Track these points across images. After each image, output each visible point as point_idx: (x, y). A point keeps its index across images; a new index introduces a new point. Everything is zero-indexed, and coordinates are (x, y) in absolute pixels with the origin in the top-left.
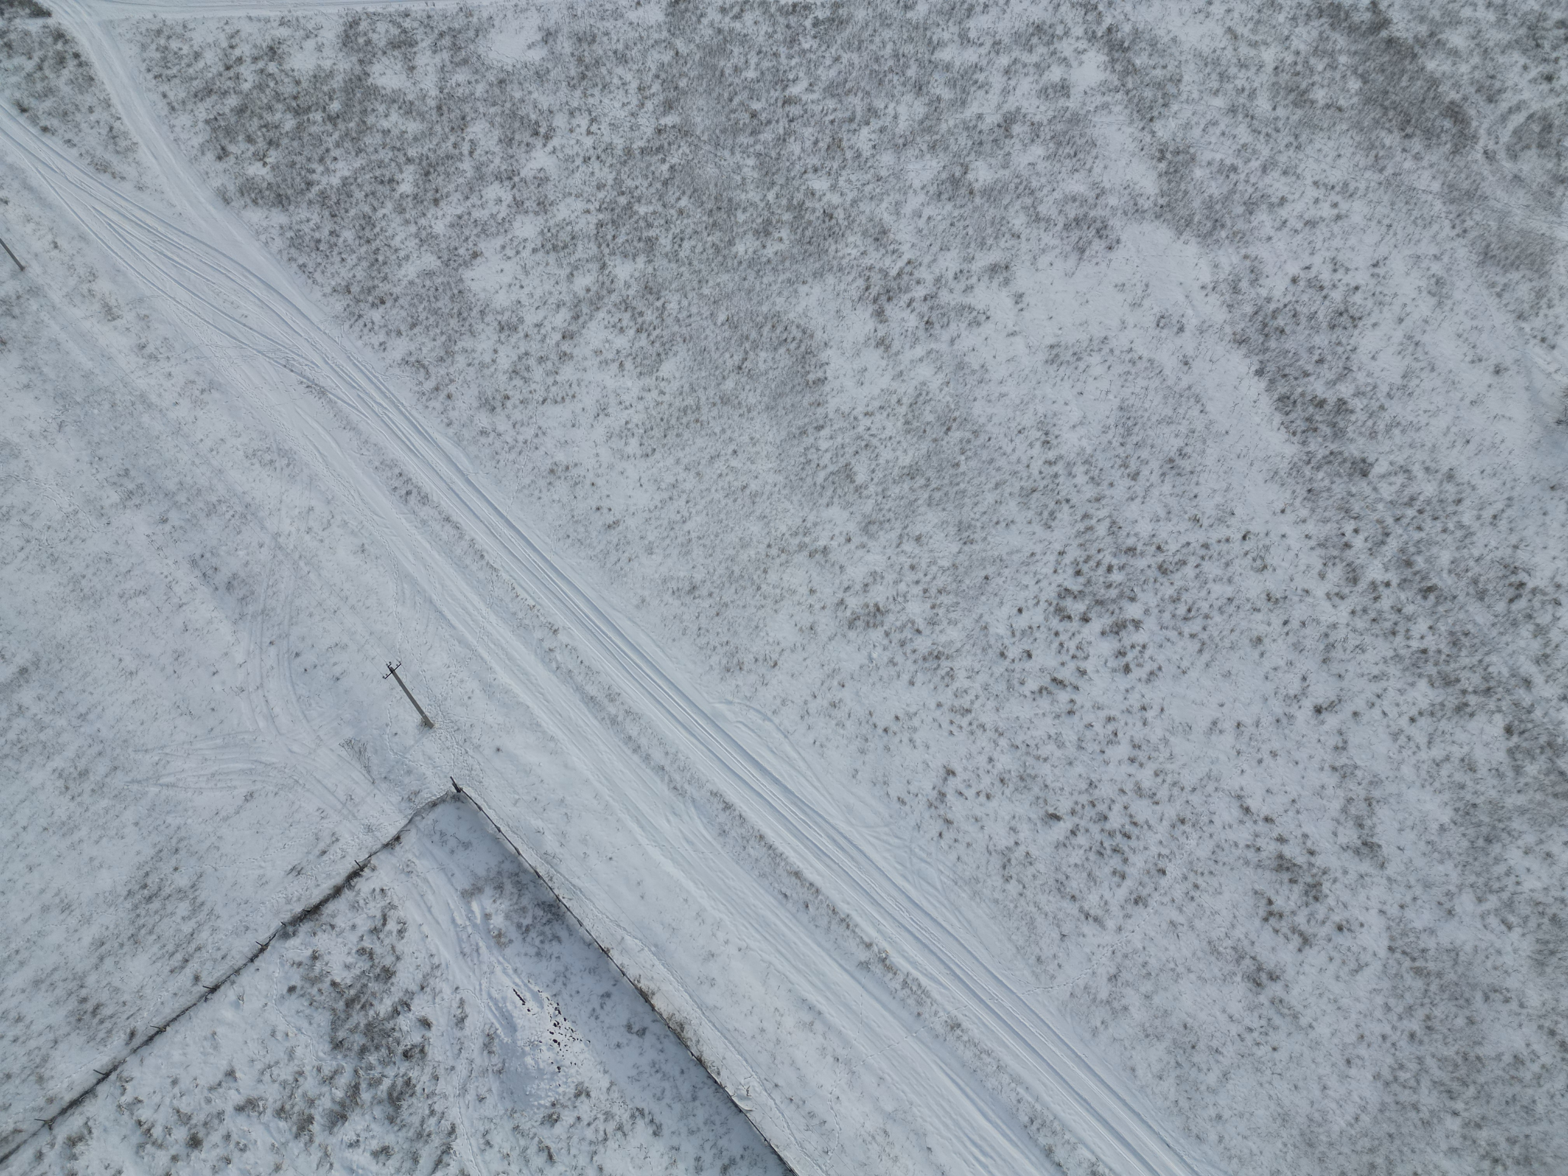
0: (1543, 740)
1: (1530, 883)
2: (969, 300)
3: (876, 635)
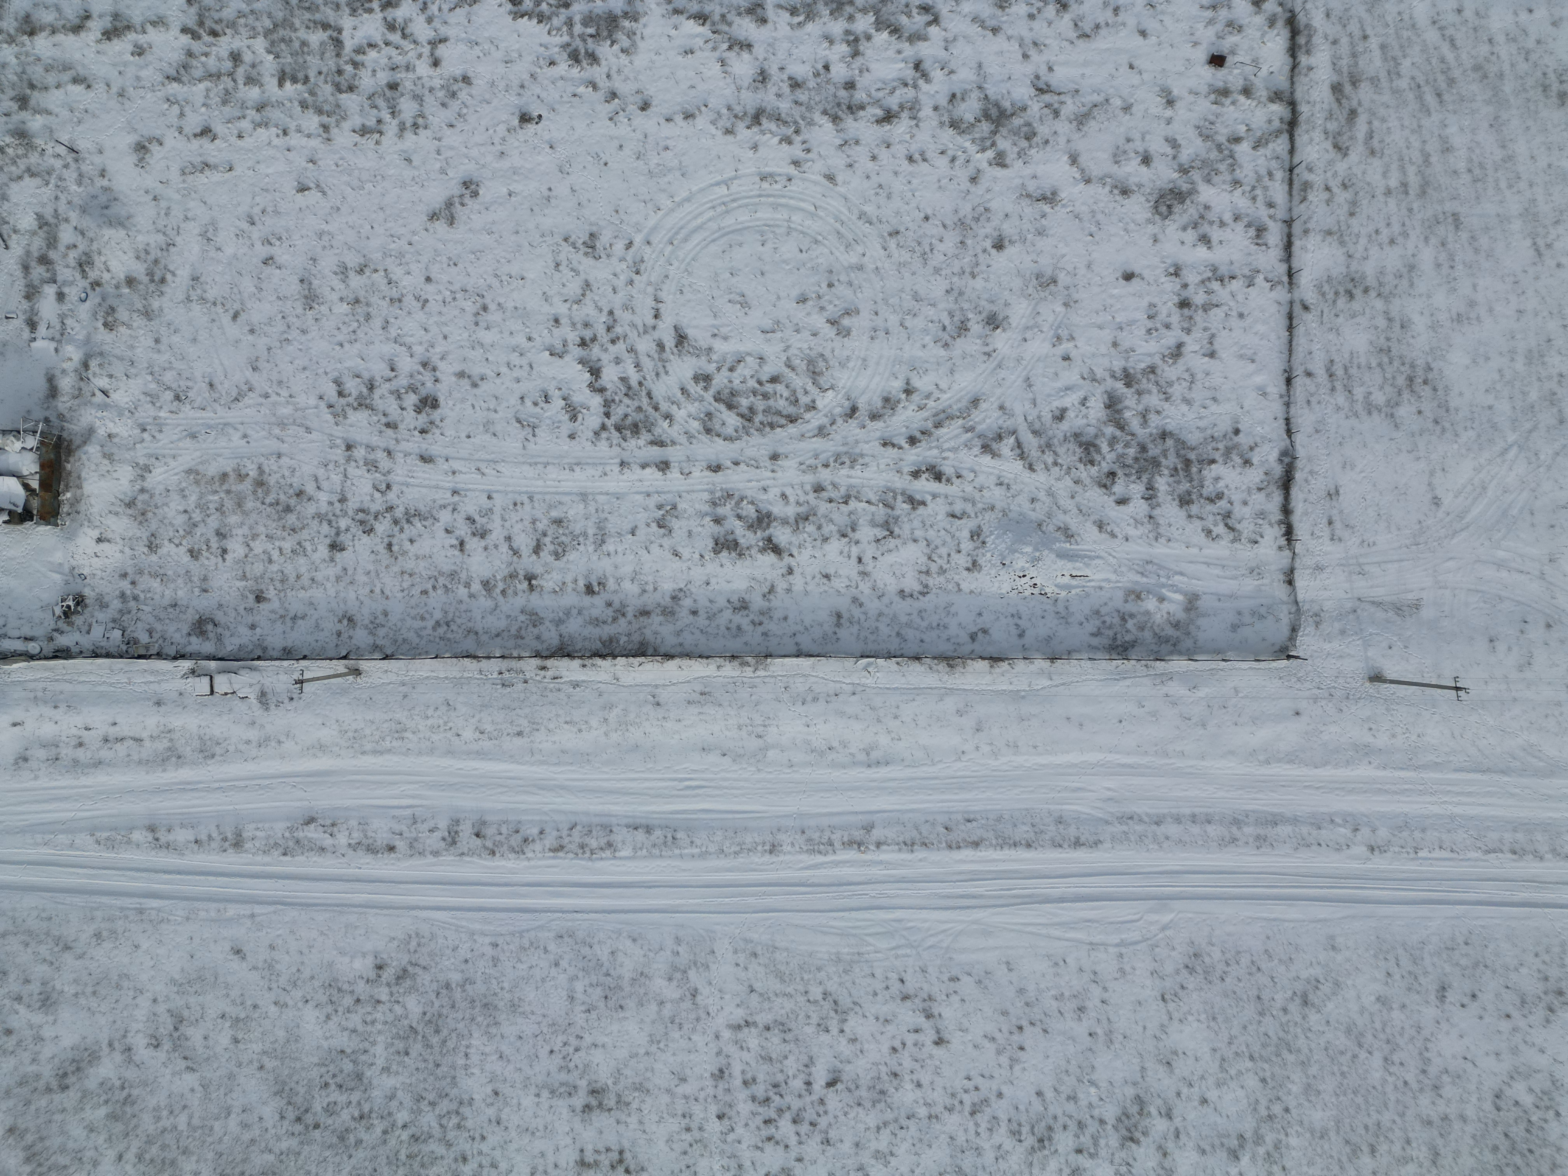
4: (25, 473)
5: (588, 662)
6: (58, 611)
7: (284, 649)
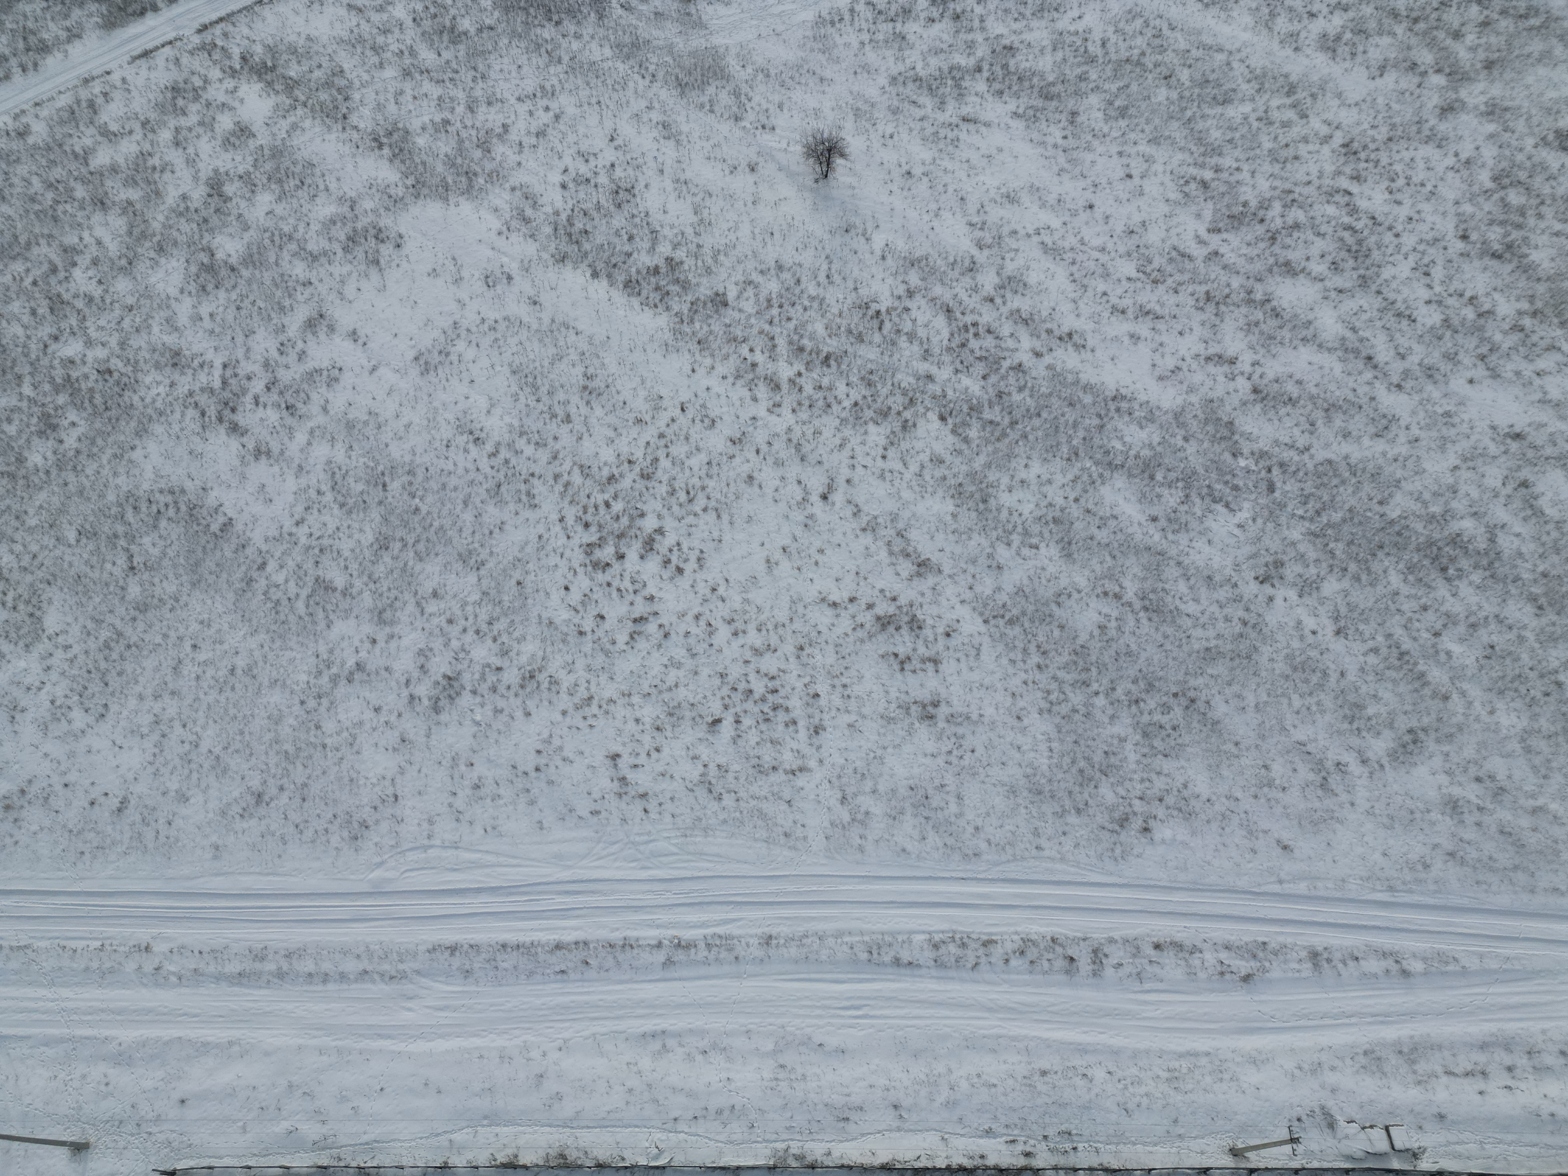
0: (965, 408)
1: (1027, 509)
2: (310, 365)
3: (466, 700)
5: (978, 1162)
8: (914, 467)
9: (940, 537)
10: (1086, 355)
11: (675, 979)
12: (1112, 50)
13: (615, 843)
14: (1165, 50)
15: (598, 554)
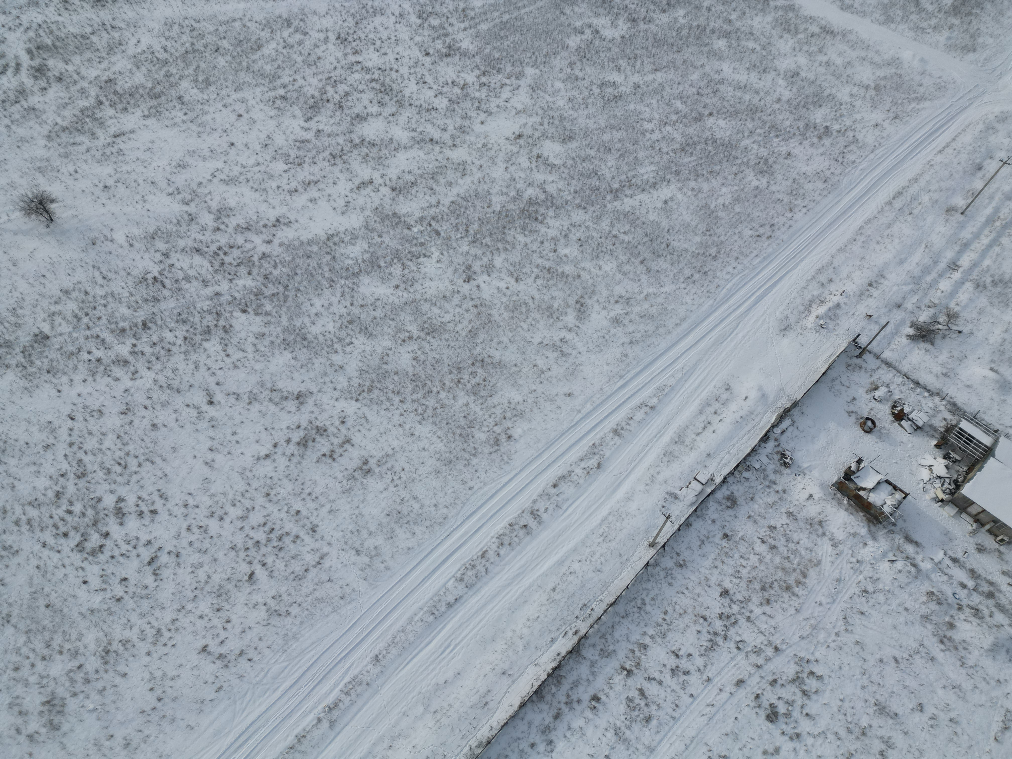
0: (253, 297)
4: (871, 494)
5: (559, 659)
6: (787, 453)
7: (691, 525)
8: (250, 349)
9: (296, 375)
10: (296, 225)
11: (343, 728)
12: (173, 51)
13: (245, 694)
14: (204, 36)
15: (89, 546)
